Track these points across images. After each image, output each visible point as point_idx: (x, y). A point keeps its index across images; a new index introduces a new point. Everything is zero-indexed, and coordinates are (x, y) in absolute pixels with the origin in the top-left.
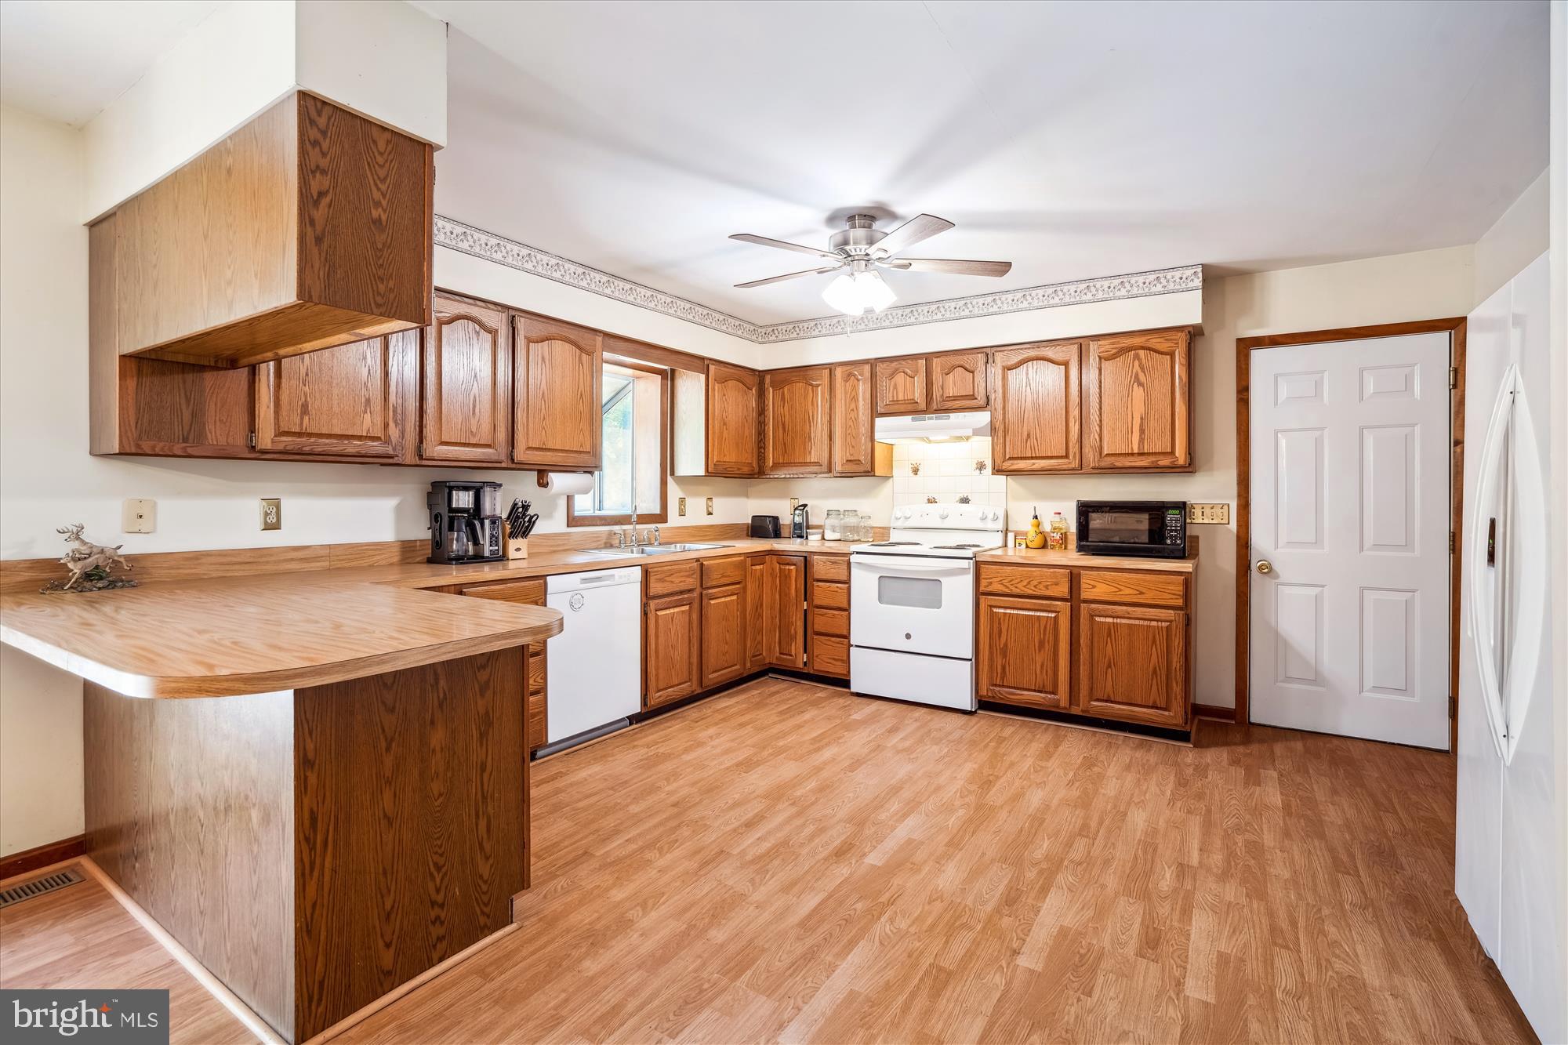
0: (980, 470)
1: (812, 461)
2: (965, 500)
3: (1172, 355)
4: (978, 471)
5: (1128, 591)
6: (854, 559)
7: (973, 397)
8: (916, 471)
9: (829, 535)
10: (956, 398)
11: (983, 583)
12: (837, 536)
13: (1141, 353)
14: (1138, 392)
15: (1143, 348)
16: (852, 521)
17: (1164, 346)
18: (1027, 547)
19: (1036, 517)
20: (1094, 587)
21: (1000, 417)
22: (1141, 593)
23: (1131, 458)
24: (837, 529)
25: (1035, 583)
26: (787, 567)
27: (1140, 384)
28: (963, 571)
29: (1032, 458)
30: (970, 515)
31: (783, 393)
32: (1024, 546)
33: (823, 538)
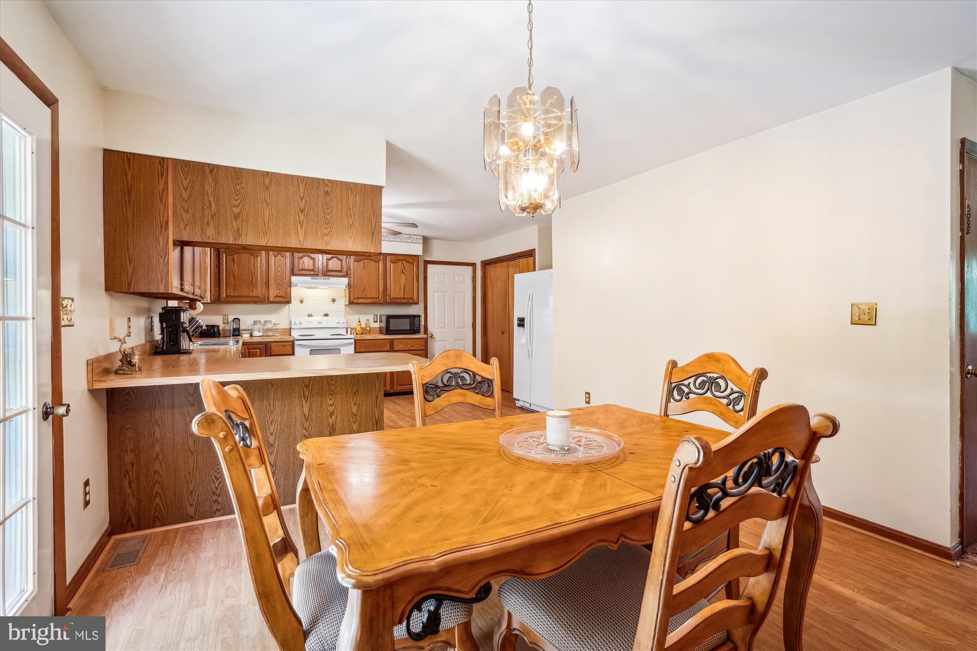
0: (334, 302)
1: (254, 295)
2: (326, 315)
3: (413, 264)
4: (332, 302)
5: (409, 346)
6: (297, 343)
7: (341, 271)
8: (302, 302)
9: (256, 333)
10: (333, 271)
11: (358, 348)
12: (261, 334)
13: (404, 262)
14: (403, 276)
15: (404, 261)
16: (269, 326)
17: (411, 261)
18: (356, 334)
19: (359, 322)
20: (398, 345)
21: (352, 280)
22: (413, 346)
23: (401, 299)
24: (262, 331)
25: (377, 346)
26: (254, 350)
27: (404, 273)
28: (350, 344)
29: (366, 298)
30: (331, 321)
31: (233, 258)
32: (355, 333)
33: (251, 336)
